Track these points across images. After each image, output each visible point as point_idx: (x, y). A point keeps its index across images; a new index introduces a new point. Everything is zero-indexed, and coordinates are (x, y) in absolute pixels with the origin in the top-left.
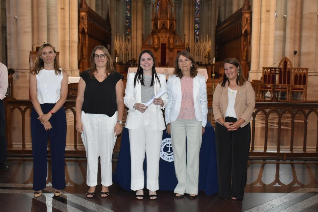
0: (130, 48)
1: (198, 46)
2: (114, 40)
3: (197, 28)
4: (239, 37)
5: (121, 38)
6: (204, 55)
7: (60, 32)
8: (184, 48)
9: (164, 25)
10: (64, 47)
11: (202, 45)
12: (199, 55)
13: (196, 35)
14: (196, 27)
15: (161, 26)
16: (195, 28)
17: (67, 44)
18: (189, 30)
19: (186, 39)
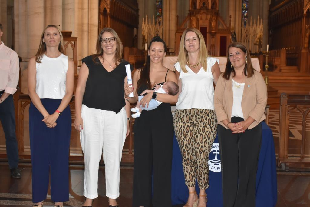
0: (161, 32)
1: (247, 31)
2: (142, 23)
3: (246, 8)
4: (300, 19)
5: (150, 20)
6: (254, 42)
7: (77, 14)
8: (229, 33)
9: (204, 4)
10: (81, 31)
11: (251, 29)
12: (248, 41)
13: (243, 17)
14: (245, 6)
15: (200, 6)
16: (242, 8)
17: (86, 28)
18: (235, 11)
19: (231, 21)
